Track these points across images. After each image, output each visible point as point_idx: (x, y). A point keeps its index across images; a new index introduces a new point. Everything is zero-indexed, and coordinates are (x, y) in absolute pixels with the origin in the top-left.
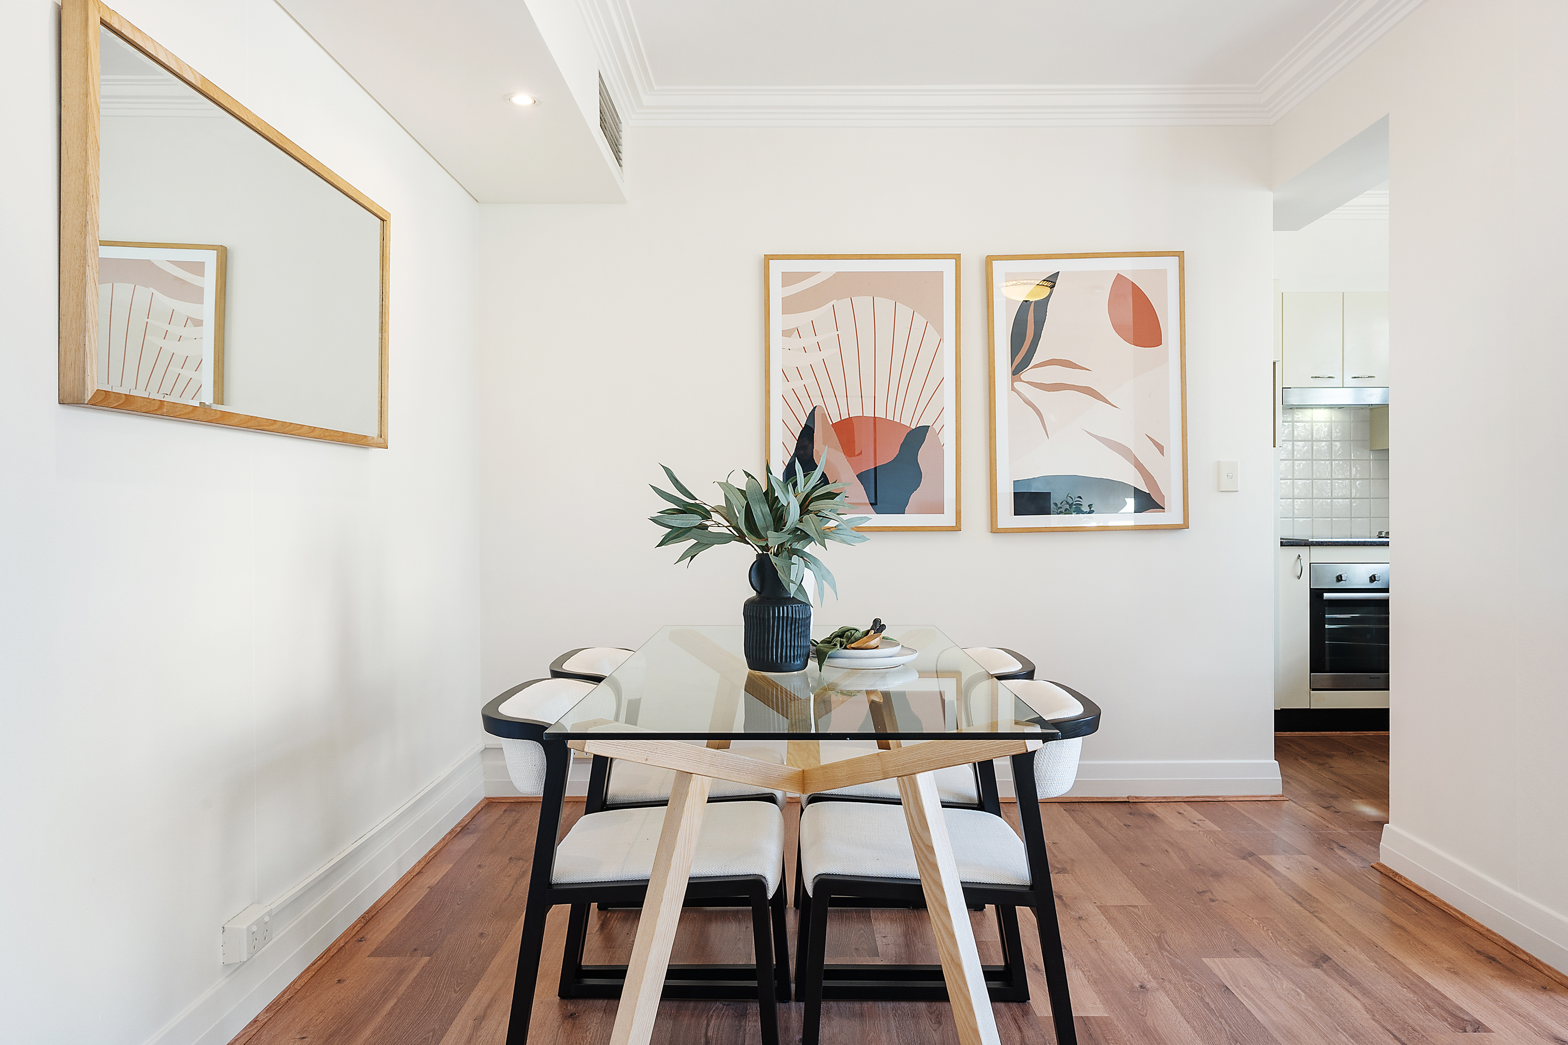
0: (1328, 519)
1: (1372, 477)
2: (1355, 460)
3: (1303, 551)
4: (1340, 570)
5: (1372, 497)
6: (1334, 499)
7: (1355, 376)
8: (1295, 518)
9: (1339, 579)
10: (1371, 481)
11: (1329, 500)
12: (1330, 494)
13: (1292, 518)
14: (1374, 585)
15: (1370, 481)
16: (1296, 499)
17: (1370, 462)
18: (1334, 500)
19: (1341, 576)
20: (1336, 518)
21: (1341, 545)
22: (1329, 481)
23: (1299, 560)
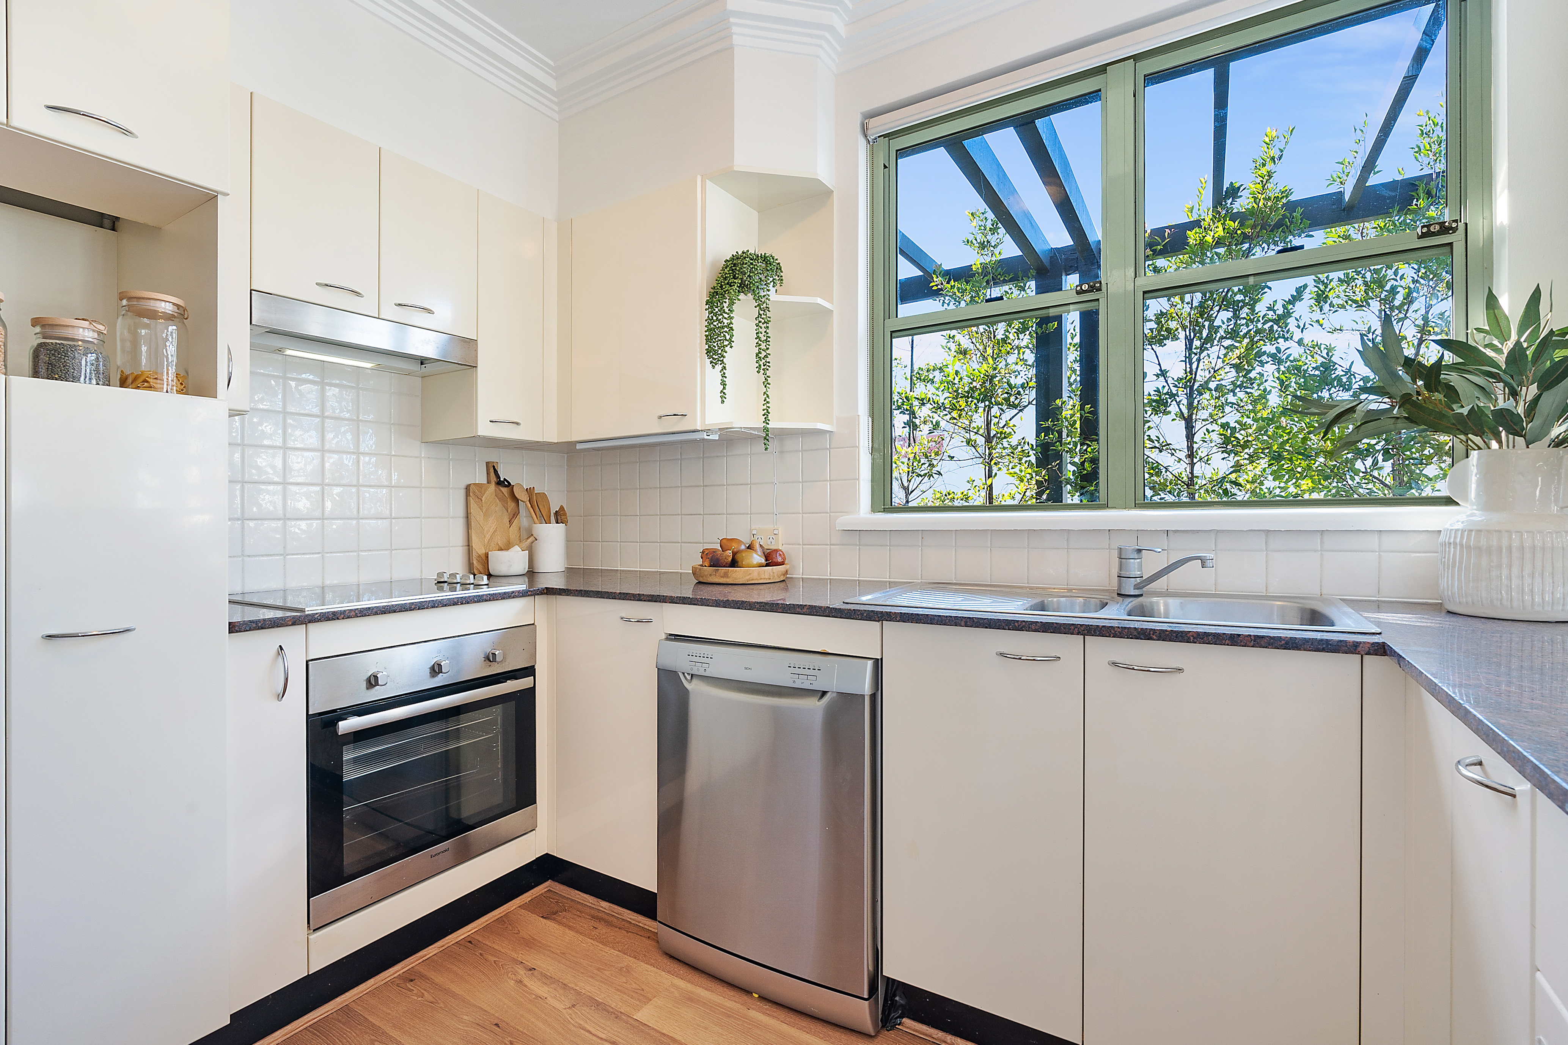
0: (351, 554)
1: (423, 486)
2: (396, 456)
3: (291, 637)
4: (371, 664)
5: (423, 515)
6: (361, 519)
7: (400, 302)
8: (287, 555)
9: (372, 682)
10: (423, 490)
11: (354, 522)
12: (355, 511)
13: (281, 555)
14: (439, 681)
15: (421, 491)
16: (289, 519)
17: (421, 460)
18: (364, 521)
19: (376, 677)
20: (365, 551)
21: (376, 614)
22: (354, 490)
23: (280, 659)
